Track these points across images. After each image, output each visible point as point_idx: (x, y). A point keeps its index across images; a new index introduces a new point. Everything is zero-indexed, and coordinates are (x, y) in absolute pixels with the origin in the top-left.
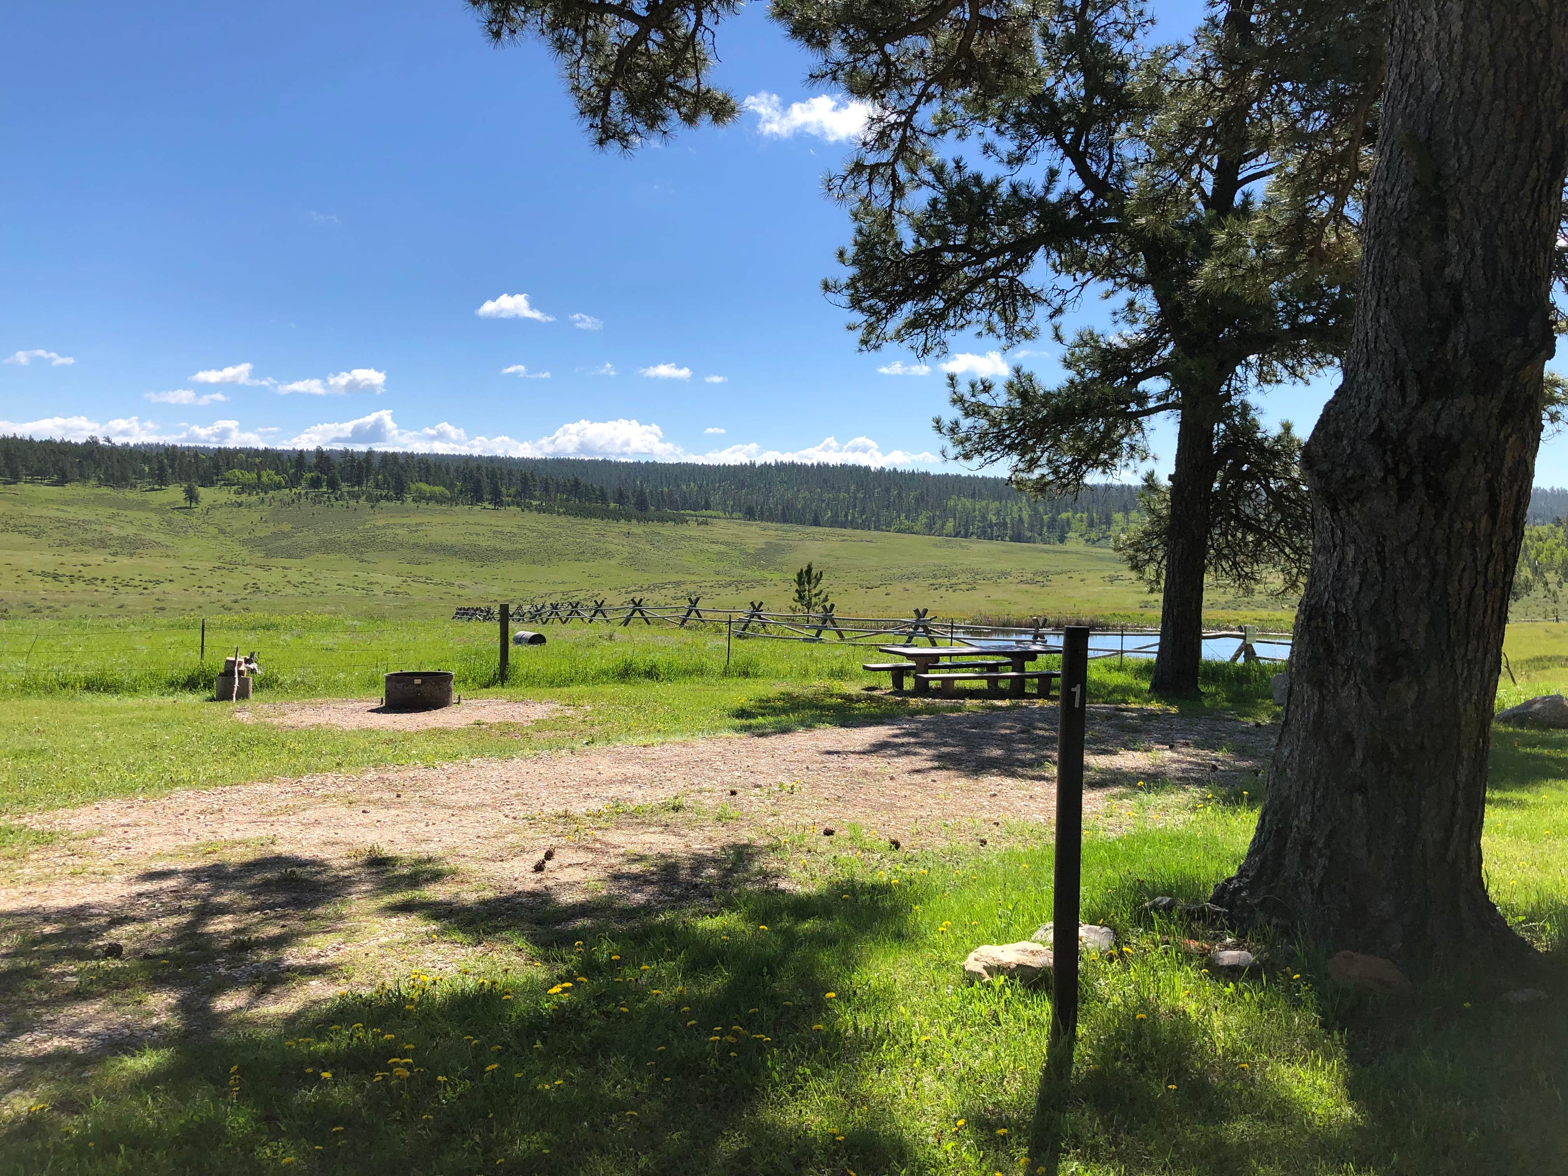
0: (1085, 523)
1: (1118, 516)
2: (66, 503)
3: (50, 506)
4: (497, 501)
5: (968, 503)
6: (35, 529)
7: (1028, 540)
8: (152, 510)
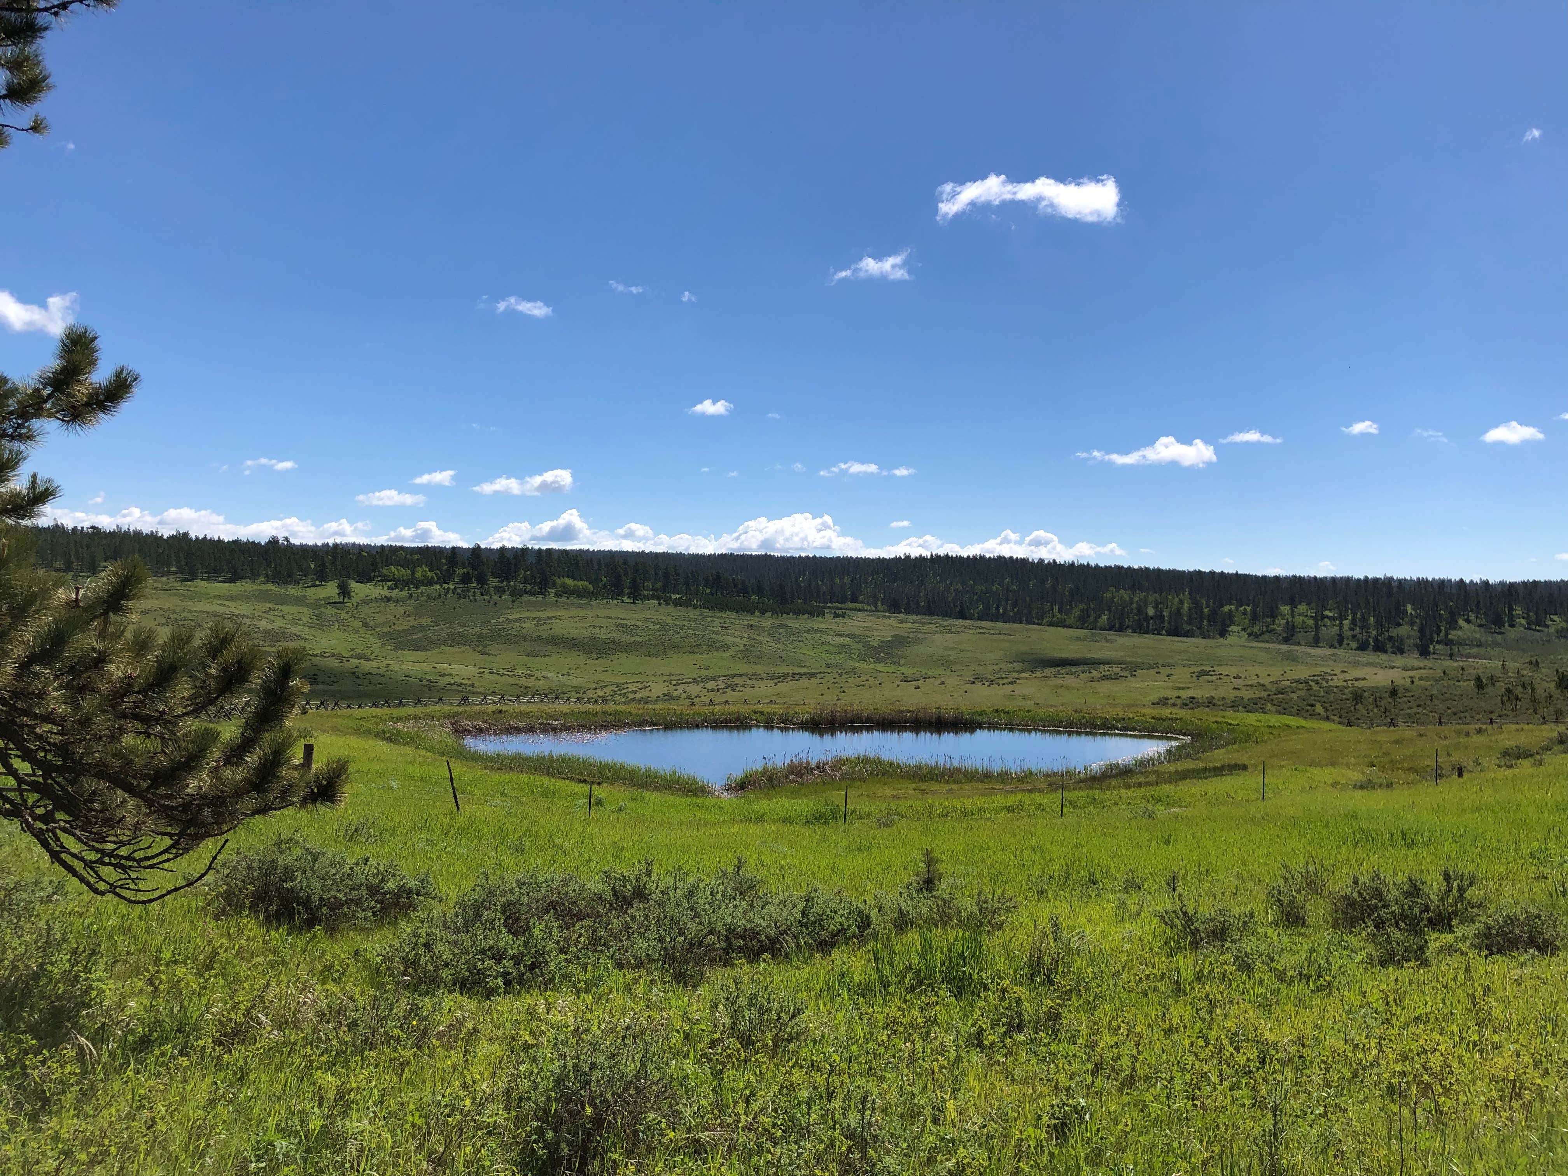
0: (1249, 616)
1: (1285, 609)
2: (231, 598)
3: (216, 601)
4: (636, 595)
5: (1125, 595)
6: (193, 624)
7: (1187, 634)
8: (307, 605)
